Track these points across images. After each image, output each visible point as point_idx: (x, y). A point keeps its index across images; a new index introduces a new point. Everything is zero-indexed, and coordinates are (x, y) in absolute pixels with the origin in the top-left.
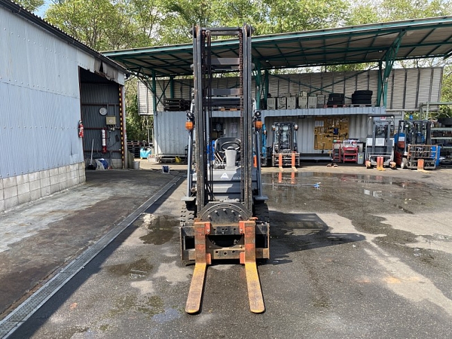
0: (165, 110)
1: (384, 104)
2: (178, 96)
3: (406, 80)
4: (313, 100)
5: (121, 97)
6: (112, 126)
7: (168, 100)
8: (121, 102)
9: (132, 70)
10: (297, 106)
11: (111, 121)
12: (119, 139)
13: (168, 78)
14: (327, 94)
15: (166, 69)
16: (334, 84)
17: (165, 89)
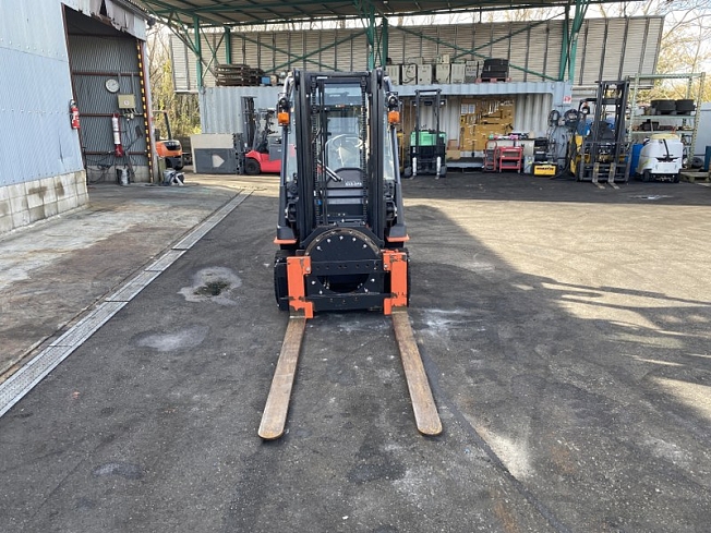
0: (218, 84)
1: (570, 78)
2: (238, 60)
3: (606, 38)
4: (459, 70)
5: (141, 61)
6: (129, 110)
7: (224, 67)
8: (142, 69)
9: (157, 13)
10: (434, 80)
11: (127, 101)
12: (142, 132)
13: (223, 30)
14: (482, 61)
15: (217, 14)
16: (492, 42)
17: (216, 49)
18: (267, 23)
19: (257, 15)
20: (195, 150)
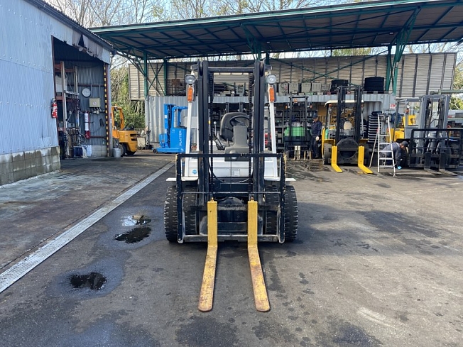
1: (394, 91)
3: (416, 67)
5: (106, 77)
6: (96, 109)
8: (106, 82)
9: (121, 50)
11: (95, 103)
12: (104, 123)
13: (162, 61)
15: (158, 51)
16: (337, 70)
17: (158, 73)
18: (191, 57)
19: (184, 51)
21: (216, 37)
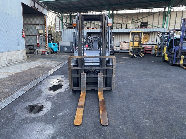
0: (67, 28)
3: (176, 16)
4: (133, 25)
5: (45, 21)
6: (41, 34)
7: (68, 24)
9: (52, 10)
10: (126, 28)
11: (41, 32)
12: (45, 40)
13: (69, 14)
14: (140, 22)
16: (142, 18)
17: (67, 19)
20: (60, 46)
21: (91, 4)
